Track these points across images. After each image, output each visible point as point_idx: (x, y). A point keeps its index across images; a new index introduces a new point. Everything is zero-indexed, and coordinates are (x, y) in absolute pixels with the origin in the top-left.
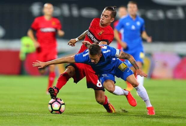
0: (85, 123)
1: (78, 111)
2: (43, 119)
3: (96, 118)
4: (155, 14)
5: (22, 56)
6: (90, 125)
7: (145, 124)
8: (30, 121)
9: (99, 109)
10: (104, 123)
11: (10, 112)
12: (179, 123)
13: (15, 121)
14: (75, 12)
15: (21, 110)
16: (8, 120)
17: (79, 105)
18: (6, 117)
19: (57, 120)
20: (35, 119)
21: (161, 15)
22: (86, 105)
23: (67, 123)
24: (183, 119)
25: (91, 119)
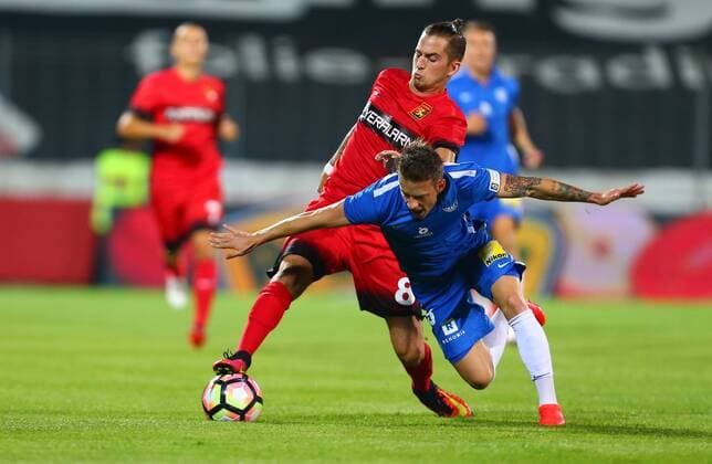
0: (321, 454)
1: (296, 412)
2: (172, 442)
3: (358, 436)
4: (569, 72)
5: (101, 218)
6: (338, 459)
7: (531, 457)
8: (128, 446)
9: (371, 404)
10: (388, 455)
11: (56, 413)
12: (652, 452)
13: (74, 445)
14: (287, 65)
15: (94, 407)
16: (49, 445)
17: (300, 390)
18: (45, 434)
19: (224, 444)
20: (145, 440)
21: (588, 73)
23: (256, 455)
24: (664, 438)
25: (342, 438)
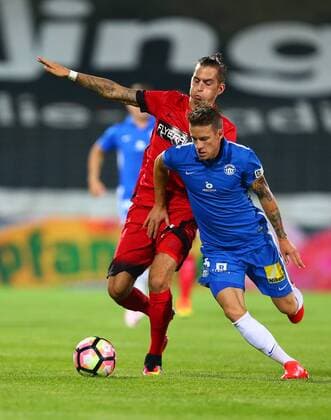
21: (254, 121)
22: (56, 359)
